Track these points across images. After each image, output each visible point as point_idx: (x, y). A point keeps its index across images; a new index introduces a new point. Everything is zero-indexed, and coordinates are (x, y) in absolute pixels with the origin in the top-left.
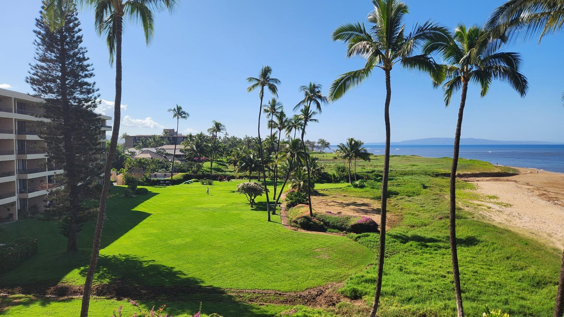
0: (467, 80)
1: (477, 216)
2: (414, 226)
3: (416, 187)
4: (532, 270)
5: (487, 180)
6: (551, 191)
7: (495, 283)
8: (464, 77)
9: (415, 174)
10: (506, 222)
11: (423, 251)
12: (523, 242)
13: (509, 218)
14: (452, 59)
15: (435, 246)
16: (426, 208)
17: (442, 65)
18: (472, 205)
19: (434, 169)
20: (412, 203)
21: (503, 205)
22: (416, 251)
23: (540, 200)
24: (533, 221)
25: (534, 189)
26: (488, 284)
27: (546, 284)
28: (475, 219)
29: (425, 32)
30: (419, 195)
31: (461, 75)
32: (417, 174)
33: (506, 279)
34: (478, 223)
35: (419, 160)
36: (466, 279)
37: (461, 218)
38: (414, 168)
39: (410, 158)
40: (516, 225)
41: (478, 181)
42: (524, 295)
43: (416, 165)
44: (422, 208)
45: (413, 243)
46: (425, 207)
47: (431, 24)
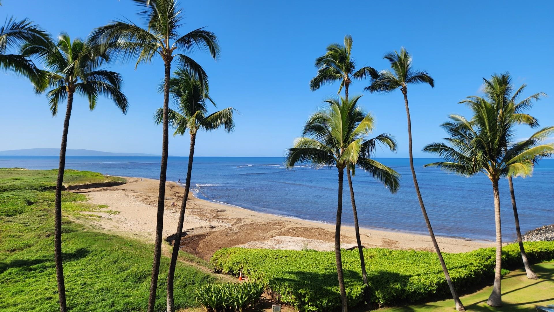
0: (72, 91)
1: (88, 227)
2: (14, 250)
3: (19, 205)
4: (134, 269)
5: (98, 191)
6: (151, 196)
7: (102, 289)
8: (69, 87)
9: (18, 189)
10: (114, 228)
11: (26, 276)
12: (128, 244)
13: (117, 224)
14: (56, 66)
15: (41, 268)
16: (30, 227)
17: (45, 71)
18: (83, 217)
19: (41, 183)
20: (12, 223)
21: (112, 212)
22: (17, 278)
23: (143, 205)
24: (137, 224)
25: (138, 195)
26: (96, 292)
27: (145, 277)
28: (86, 230)
29: (21, 30)
30: (23, 212)
31: (66, 85)
32: (20, 189)
33: (113, 283)
34: (88, 234)
35: (24, 172)
36: (74, 294)
37: (71, 232)
38: (17, 183)
39: (11, 171)
40: (123, 229)
41: (90, 192)
42: (127, 292)
43: (20, 179)
44: (26, 228)
45: (12, 270)
46: (29, 225)
47: (28, 24)
